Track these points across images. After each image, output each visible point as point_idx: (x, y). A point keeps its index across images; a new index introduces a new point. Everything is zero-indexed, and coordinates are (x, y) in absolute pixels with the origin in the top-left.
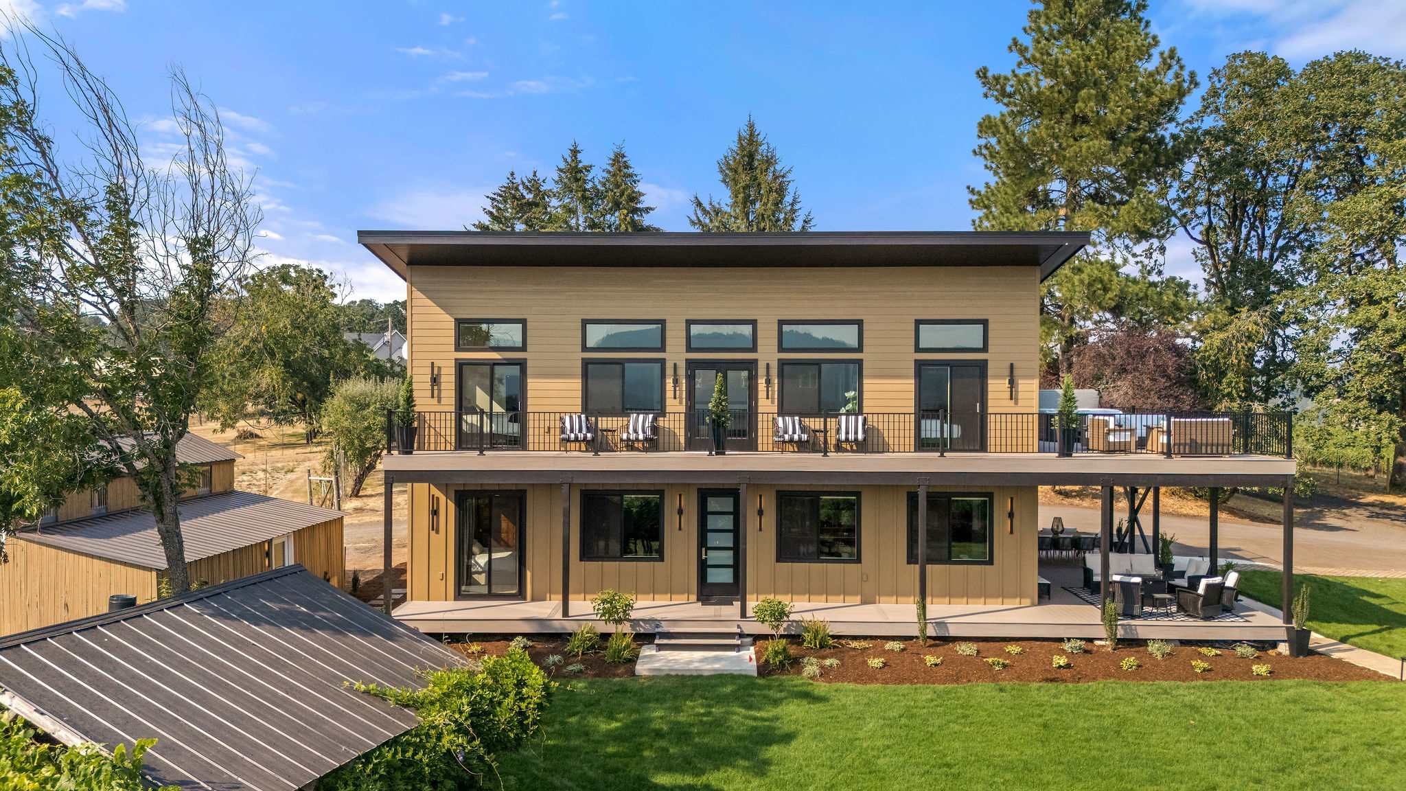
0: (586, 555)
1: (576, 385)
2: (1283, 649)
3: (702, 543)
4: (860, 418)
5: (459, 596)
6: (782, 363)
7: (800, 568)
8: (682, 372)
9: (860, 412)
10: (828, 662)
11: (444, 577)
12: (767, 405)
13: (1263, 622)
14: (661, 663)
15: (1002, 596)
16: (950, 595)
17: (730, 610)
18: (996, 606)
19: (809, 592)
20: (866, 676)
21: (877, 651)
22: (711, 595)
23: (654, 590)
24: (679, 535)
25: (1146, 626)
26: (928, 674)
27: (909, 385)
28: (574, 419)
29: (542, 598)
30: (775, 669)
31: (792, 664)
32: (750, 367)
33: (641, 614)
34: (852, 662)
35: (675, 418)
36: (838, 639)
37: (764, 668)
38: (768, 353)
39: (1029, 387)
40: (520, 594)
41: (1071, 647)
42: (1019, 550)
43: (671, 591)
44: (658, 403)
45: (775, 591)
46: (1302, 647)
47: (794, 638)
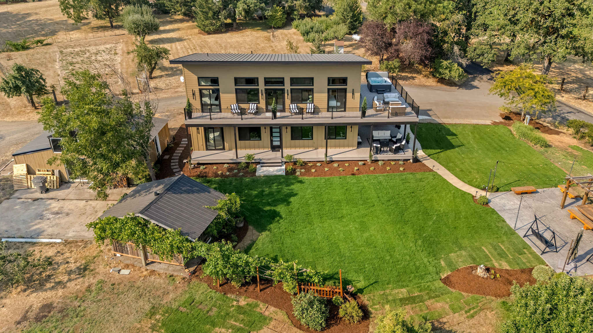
0: (240, 140)
1: (234, 95)
2: (411, 161)
3: (271, 135)
4: (313, 104)
5: (207, 149)
6: (291, 89)
7: (297, 142)
8: (264, 92)
9: (313, 103)
10: (302, 170)
11: (203, 145)
12: (288, 101)
13: (408, 154)
14: (262, 171)
15: (348, 146)
16: (335, 146)
17: (279, 154)
18: (347, 149)
19: (300, 147)
20: (311, 174)
21: (315, 166)
22: (274, 148)
23: (259, 147)
24: (265, 134)
25: (379, 157)
26: (325, 174)
27: (326, 95)
28: (234, 106)
29: (230, 150)
30: (290, 173)
31: (294, 171)
32: (283, 90)
33: (256, 157)
34: (308, 170)
35: (262, 104)
36: (305, 163)
37: (287, 173)
38: (287, 86)
39: (357, 95)
40: (224, 149)
41: (360, 163)
42: (353, 135)
43: (264, 147)
44: (258, 100)
45: (291, 147)
46: (416, 160)
47: (295, 163)
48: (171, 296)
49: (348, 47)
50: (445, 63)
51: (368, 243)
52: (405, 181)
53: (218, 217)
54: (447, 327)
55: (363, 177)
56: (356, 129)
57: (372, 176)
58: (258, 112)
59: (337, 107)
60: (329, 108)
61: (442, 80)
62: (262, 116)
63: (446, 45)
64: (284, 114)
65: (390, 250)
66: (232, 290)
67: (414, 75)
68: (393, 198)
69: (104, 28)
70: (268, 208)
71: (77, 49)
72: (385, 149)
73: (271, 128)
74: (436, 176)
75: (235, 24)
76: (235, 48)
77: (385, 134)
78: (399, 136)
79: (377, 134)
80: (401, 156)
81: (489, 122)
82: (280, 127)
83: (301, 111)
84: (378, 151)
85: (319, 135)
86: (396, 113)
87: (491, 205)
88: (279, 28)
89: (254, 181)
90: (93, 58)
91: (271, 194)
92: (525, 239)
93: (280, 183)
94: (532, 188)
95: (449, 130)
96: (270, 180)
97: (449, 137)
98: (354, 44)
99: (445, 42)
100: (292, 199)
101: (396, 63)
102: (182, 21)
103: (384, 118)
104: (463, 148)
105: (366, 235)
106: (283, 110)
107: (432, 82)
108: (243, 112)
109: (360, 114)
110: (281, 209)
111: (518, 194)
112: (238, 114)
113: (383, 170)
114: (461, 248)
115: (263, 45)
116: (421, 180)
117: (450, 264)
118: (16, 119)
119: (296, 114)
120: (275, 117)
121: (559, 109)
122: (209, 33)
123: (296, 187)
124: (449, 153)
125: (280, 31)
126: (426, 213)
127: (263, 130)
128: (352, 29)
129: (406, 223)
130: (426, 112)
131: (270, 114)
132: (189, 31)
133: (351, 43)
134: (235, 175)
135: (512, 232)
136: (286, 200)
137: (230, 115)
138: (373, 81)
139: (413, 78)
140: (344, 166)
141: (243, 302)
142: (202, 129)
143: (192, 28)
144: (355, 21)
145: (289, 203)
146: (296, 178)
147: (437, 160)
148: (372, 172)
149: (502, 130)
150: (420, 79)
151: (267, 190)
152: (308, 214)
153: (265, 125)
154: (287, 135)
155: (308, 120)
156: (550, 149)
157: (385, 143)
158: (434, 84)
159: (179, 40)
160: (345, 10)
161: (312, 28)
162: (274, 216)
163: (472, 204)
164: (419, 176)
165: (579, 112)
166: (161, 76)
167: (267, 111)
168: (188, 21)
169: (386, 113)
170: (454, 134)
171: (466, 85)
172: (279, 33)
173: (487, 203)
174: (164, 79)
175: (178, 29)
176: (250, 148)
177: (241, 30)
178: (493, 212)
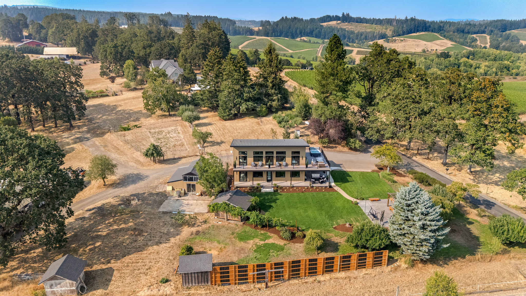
0: (254, 177)
1: (253, 159)
2: (328, 187)
3: (267, 175)
4: (285, 162)
5: (240, 181)
7: (278, 178)
8: (265, 157)
10: (281, 190)
11: (238, 179)
12: (275, 161)
13: (327, 184)
14: (264, 190)
15: (301, 180)
16: (295, 180)
17: (270, 183)
18: (300, 182)
19: (279, 180)
20: (285, 192)
21: (286, 189)
22: (268, 181)
23: (262, 180)
24: (265, 175)
25: (314, 185)
26: (290, 192)
27: (291, 158)
28: (253, 163)
29: (249, 181)
30: (276, 191)
31: (277, 191)
32: (273, 156)
33: (261, 184)
34: (283, 190)
35: (264, 162)
36: (282, 187)
37: (274, 191)
38: (275, 155)
39: (304, 159)
40: (247, 181)
41: (306, 188)
42: (303, 176)
43: (264, 180)
44: (262, 160)
45: (275, 180)
46: (330, 187)
47: (277, 187)
48: (238, 230)
49: (302, 128)
50: (352, 140)
51: (307, 216)
52: (324, 195)
53: (252, 204)
54: (332, 240)
55: (307, 193)
56: (304, 173)
57: (310, 193)
58: (262, 165)
59: (296, 164)
60: (292, 164)
61: (351, 149)
62: (264, 167)
63: (353, 131)
64: (273, 166)
65: (315, 219)
66: (258, 229)
67: (337, 146)
68: (319, 201)
69: (165, 116)
70: (268, 204)
71: (157, 130)
72: (317, 182)
73: (267, 172)
74: (338, 193)
75: (239, 114)
76: (241, 129)
77: (317, 176)
78: (324, 176)
79: (314, 175)
80: (324, 185)
81: (370, 171)
82: (271, 172)
83: (280, 165)
84: (314, 183)
85: (288, 175)
86: (320, 166)
87: (359, 205)
88: (264, 116)
89: (261, 194)
90: (168, 136)
91: (268, 199)
92: (368, 216)
93: (272, 195)
94: (378, 199)
95: (348, 174)
96: (267, 194)
97: (348, 178)
98: (306, 127)
99: (352, 129)
100: (277, 201)
101: (326, 140)
102: (207, 111)
103: (315, 168)
104: (353, 182)
105: (306, 214)
106: (273, 165)
107: (346, 149)
108: (256, 165)
109: (305, 166)
110: (273, 204)
111: (372, 201)
112: (254, 166)
113: (315, 191)
114: (342, 218)
115: (256, 128)
116: (331, 195)
117: (337, 223)
118: (148, 168)
119: (278, 166)
120: (269, 167)
121: (411, 164)
122: (225, 120)
123: (278, 197)
124: (347, 184)
125: (264, 118)
126: (331, 207)
127: (264, 173)
128: (305, 117)
129: (323, 210)
130: (339, 165)
131: (268, 166)
132: (214, 118)
133: (304, 126)
134: (253, 192)
135: (364, 214)
136: (275, 201)
137: (250, 167)
138: (313, 151)
139: (336, 147)
140: (298, 189)
141: (262, 232)
142: (238, 173)
143: (215, 116)
144: (307, 113)
145: (276, 202)
146: (278, 193)
147: (340, 187)
148: (311, 191)
149: (375, 174)
150: (340, 148)
151: (266, 198)
152: (284, 206)
153: (265, 171)
154: (274, 175)
155: (283, 169)
156: (396, 184)
157: (317, 179)
158: (347, 150)
159: (210, 124)
160: (301, 107)
161: (283, 119)
162: (270, 207)
163: (351, 204)
164: (331, 193)
165: (422, 166)
166: (208, 146)
167: (266, 165)
168: (211, 111)
169: (316, 167)
170: (350, 176)
171: (365, 151)
172: (264, 119)
173: (357, 204)
174: (209, 147)
175: (207, 117)
176: (258, 180)
177: (243, 118)
178: (359, 207)
